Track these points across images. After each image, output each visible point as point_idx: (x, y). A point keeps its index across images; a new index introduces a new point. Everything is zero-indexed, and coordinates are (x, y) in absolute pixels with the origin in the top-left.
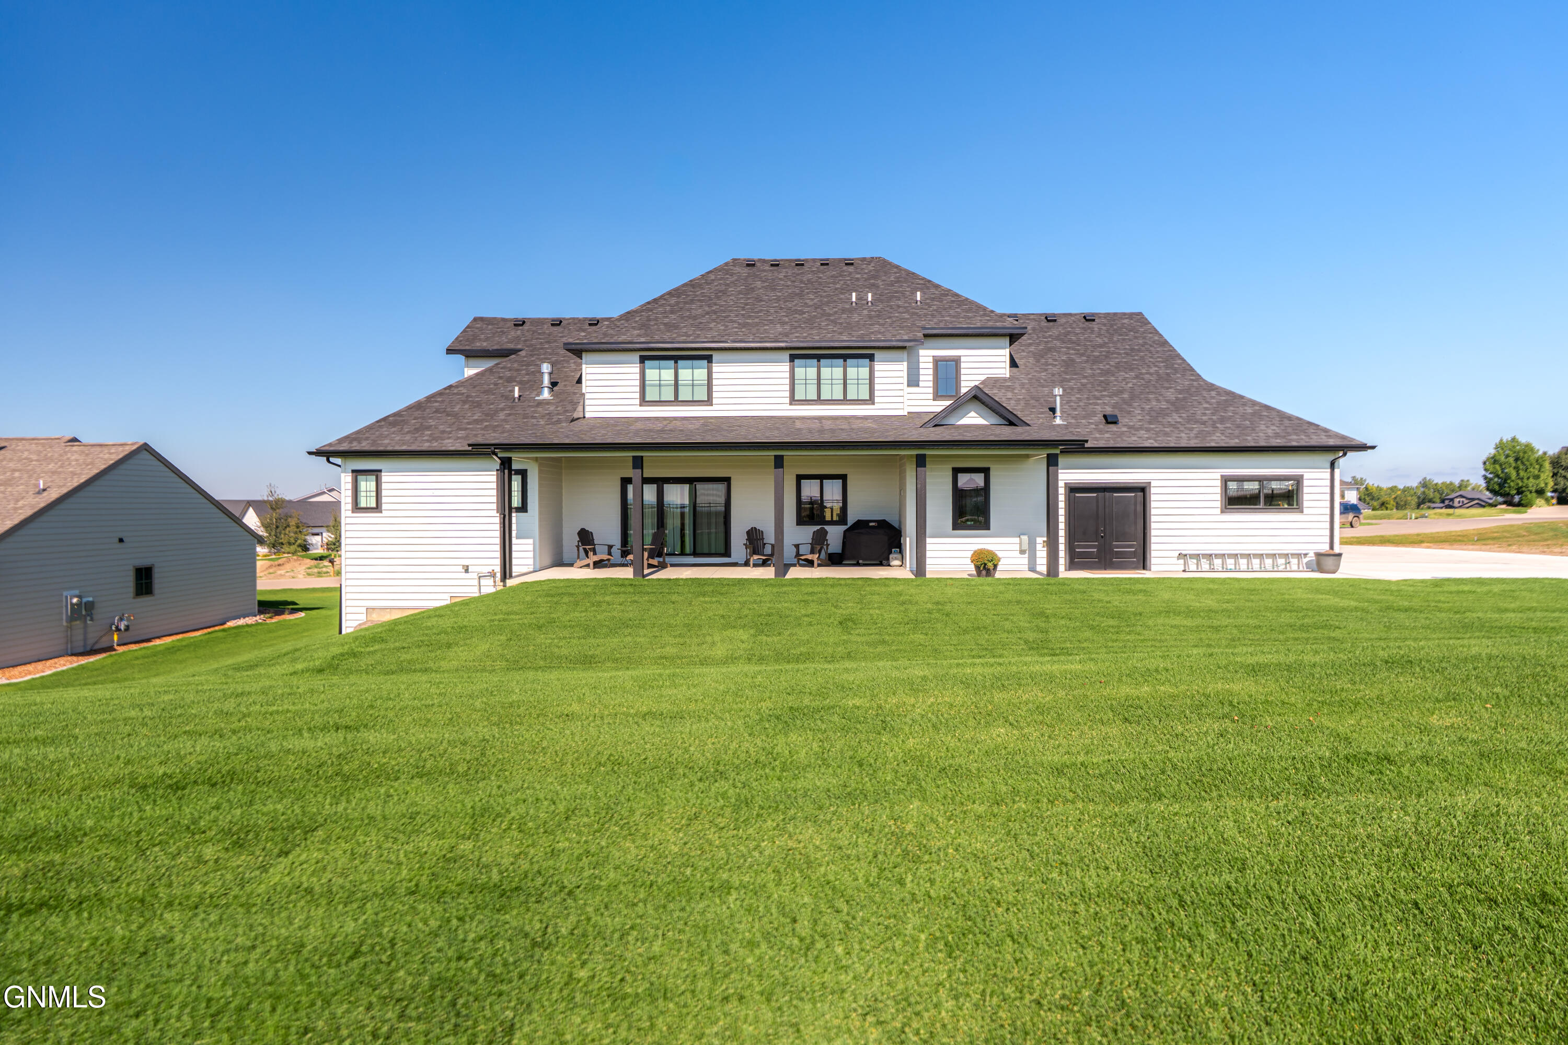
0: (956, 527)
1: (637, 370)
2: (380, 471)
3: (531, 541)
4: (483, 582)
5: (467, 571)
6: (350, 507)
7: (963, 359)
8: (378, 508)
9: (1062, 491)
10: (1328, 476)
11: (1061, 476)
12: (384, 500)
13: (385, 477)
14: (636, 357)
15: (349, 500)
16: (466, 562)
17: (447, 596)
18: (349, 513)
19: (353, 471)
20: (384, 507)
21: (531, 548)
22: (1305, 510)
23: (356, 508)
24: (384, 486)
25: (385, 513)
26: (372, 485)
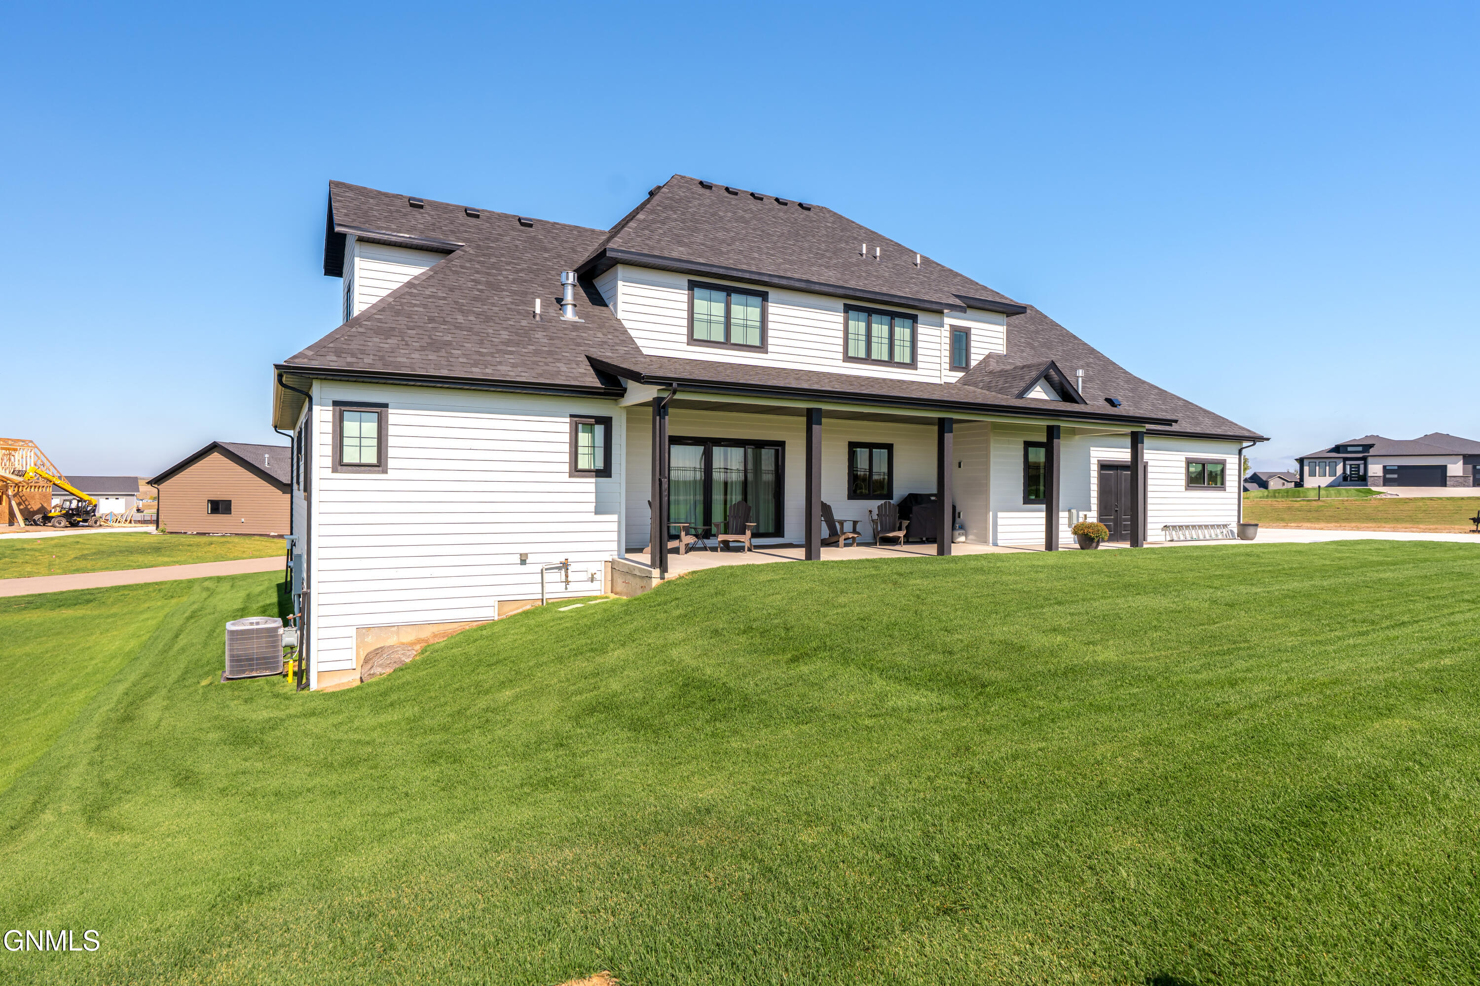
0: (1027, 501)
1: (685, 298)
2: (386, 406)
3: (615, 517)
4: (548, 577)
5: (523, 562)
6: (329, 462)
7: (973, 331)
8: (380, 465)
9: (1094, 468)
10: (1237, 461)
11: (1093, 454)
12: (391, 452)
13: (394, 416)
14: (684, 280)
15: (328, 451)
16: (524, 549)
17: (494, 601)
18: (328, 473)
19: (336, 403)
20: (391, 463)
21: (615, 526)
22: (1227, 488)
23: (339, 464)
24: (391, 430)
25: (391, 474)
26: (370, 428)
